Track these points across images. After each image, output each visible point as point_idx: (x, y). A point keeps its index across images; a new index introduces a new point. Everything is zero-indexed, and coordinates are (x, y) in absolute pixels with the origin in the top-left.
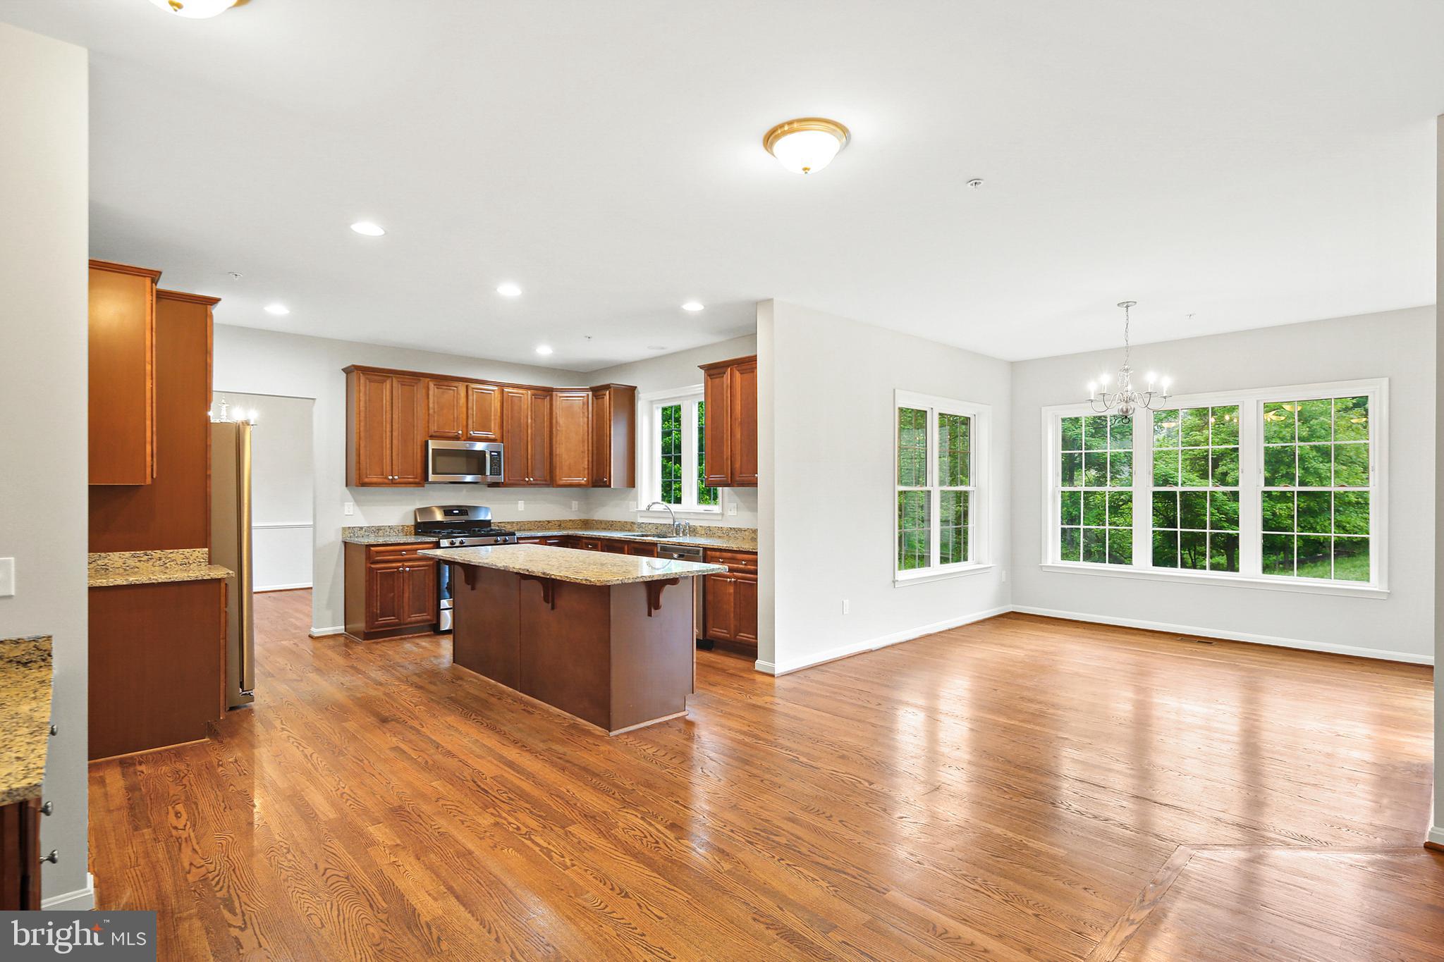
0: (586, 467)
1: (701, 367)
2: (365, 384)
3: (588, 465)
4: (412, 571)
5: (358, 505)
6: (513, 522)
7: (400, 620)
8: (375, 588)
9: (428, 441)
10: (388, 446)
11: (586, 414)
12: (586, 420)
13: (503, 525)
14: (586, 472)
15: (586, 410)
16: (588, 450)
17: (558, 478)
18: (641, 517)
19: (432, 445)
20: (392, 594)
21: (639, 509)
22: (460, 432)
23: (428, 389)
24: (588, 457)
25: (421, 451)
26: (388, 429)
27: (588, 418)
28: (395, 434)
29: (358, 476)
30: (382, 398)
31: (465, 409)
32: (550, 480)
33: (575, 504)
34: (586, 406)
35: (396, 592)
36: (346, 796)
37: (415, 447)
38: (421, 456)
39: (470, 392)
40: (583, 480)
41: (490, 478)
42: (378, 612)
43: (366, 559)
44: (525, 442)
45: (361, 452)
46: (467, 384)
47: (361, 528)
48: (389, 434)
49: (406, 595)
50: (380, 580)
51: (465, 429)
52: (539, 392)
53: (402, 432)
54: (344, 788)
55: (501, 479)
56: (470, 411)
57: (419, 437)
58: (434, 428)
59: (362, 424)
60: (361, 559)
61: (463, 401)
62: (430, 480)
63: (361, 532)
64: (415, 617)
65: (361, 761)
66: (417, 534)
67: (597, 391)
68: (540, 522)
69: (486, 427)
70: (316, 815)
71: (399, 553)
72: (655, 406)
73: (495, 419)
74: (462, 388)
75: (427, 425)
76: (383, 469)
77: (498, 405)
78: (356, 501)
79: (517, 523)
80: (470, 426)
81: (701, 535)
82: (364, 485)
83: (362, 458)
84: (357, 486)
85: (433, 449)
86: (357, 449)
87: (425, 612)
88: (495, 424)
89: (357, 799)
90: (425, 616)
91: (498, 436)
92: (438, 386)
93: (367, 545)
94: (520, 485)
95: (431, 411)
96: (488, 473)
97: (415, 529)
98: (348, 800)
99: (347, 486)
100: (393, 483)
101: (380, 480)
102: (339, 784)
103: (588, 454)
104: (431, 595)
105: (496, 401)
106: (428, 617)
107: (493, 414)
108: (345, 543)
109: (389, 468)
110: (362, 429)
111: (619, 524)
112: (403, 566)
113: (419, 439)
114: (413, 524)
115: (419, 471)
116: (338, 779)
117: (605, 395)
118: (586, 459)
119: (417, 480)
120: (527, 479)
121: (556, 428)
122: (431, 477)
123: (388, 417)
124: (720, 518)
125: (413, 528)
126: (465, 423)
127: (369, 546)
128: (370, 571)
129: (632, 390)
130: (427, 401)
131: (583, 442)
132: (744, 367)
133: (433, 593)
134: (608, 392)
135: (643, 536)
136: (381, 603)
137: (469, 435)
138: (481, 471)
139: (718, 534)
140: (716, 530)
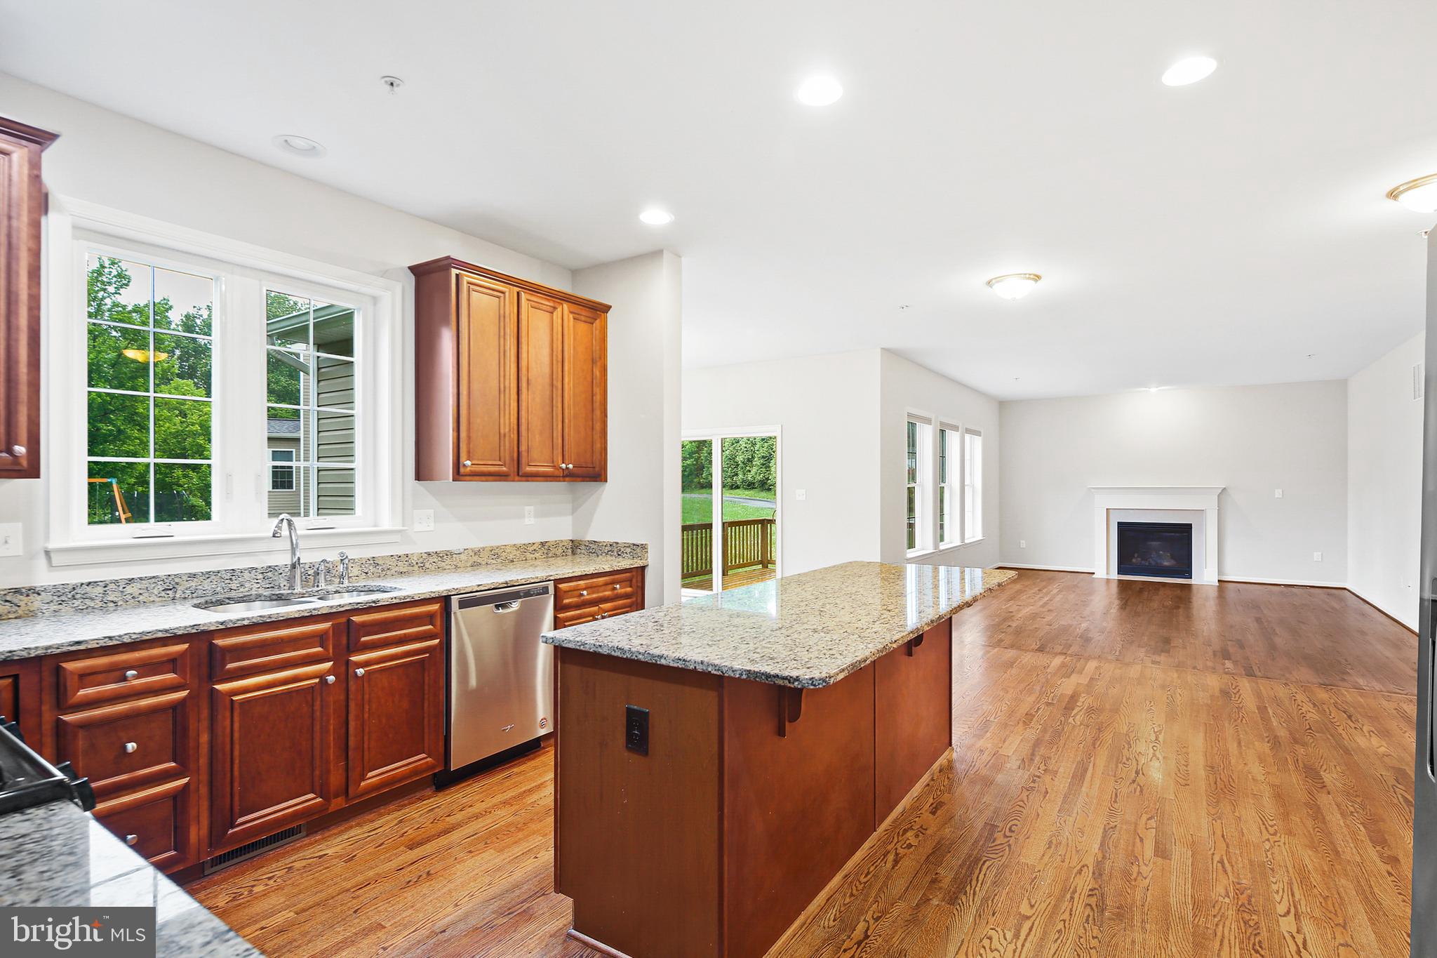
36: (1271, 830)
54: (1268, 840)
65: (1221, 862)
70: (1314, 829)
89: (1260, 822)
98: (1272, 826)
102: (1272, 847)
116: (1269, 854)
139: (397, 569)
140: (393, 562)
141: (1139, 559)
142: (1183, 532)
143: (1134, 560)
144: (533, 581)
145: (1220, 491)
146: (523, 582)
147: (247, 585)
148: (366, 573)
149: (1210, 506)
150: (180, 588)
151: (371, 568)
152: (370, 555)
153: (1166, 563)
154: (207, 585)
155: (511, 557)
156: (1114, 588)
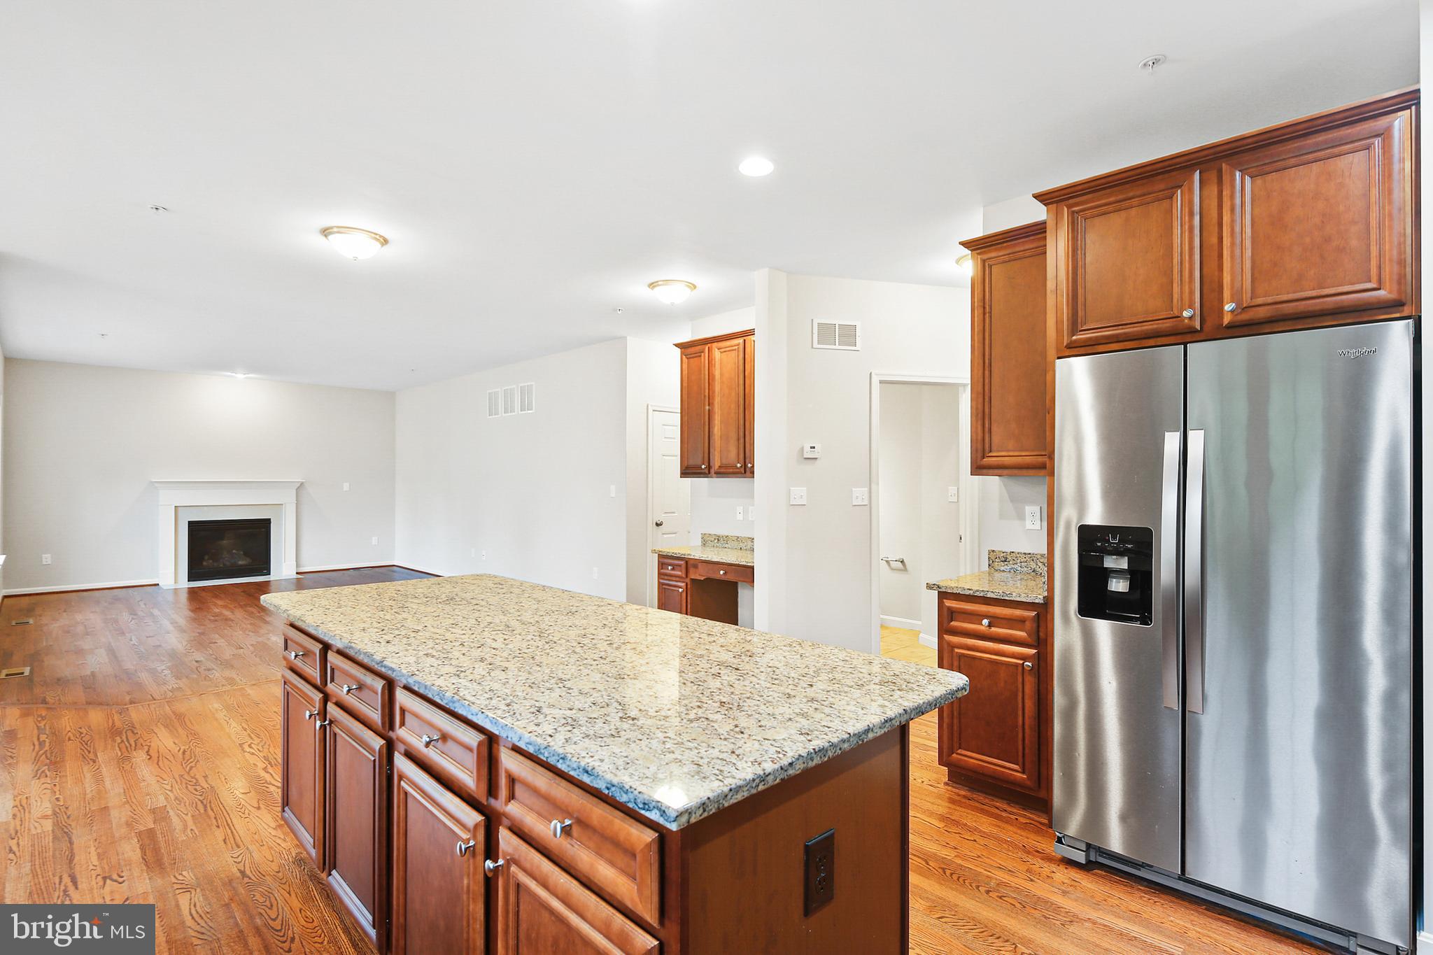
141: (211, 561)
142: (262, 528)
143: (205, 563)
145: (299, 485)
149: (288, 499)
153: (240, 563)
156: (184, 597)
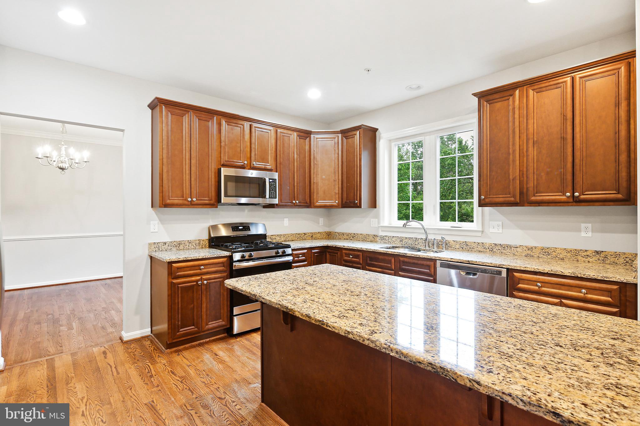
0: (337, 192)
1: (474, 95)
2: (167, 116)
3: (339, 191)
4: (210, 283)
5: (162, 224)
6: (281, 235)
7: (199, 329)
8: (177, 301)
9: (221, 168)
10: (188, 172)
11: (337, 151)
12: (337, 155)
13: (274, 237)
14: (337, 196)
15: (337, 148)
16: (338, 179)
17: (315, 201)
18: (382, 231)
19: (224, 172)
20: (192, 306)
21: (381, 225)
22: (246, 162)
23: (219, 124)
24: (339, 185)
25: (215, 177)
26: (188, 157)
27: (338, 154)
28: (193, 161)
29: (161, 199)
30: (182, 130)
31: (249, 144)
32: (308, 203)
33: (321, 220)
34: (337, 145)
35: (195, 303)
37: (210, 174)
38: (215, 181)
39: (253, 130)
40: (335, 202)
41: (268, 201)
42: (180, 323)
43: (168, 275)
44: (292, 172)
45: (164, 177)
46: (250, 123)
47: (165, 243)
48: (188, 161)
49: (204, 305)
50: (181, 293)
51: (249, 161)
52: (302, 134)
53: (199, 160)
55: (276, 201)
56: (253, 146)
57: (213, 166)
58: (224, 158)
59: (165, 151)
60: (163, 273)
61: (247, 137)
62: (222, 202)
63: (165, 246)
64: (213, 324)
66: (211, 246)
67: (346, 133)
68: (299, 234)
69: (264, 159)
71: (197, 268)
72: (393, 144)
73: (271, 153)
74: (247, 125)
75: (220, 155)
76: (183, 192)
77: (273, 142)
78: (160, 220)
79: (284, 235)
80: (253, 158)
81: (455, 249)
82: (166, 206)
83: (165, 182)
84: (160, 207)
85: (225, 176)
86: (160, 174)
87: (220, 319)
88: (271, 158)
90: (221, 322)
91: (274, 168)
92: (228, 123)
93: (168, 262)
94: (287, 206)
95: (223, 144)
96: (267, 196)
97: (209, 243)
99: (152, 207)
100: (192, 205)
101: (181, 202)
103: (338, 182)
104: (226, 302)
105: (272, 139)
106: (224, 323)
107: (270, 149)
108: (151, 257)
109: (188, 192)
110: (165, 156)
111: (360, 236)
112: (201, 279)
113: (213, 167)
114: (208, 238)
115: (213, 193)
117: (356, 134)
118: (337, 186)
119: (212, 202)
120: (294, 202)
121: (314, 162)
122: (223, 199)
123: (187, 146)
124: (480, 234)
125: (207, 242)
126: (249, 155)
127: (170, 263)
128: (172, 286)
129: (375, 130)
130: (220, 135)
131: (335, 173)
132: (536, 87)
133: (227, 301)
134: (358, 132)
135: (393, 247)
136: (182, 314)
137: (252, 165)
138: (262, 195)
139: (477, 249)
140: (475, 245)
144: (488, 265)
146: (480, 263)
147: (420, 244)
148: (463, 248)
150: (403, 241)
151: (465, 246)
152: (464, 241)
154: (410, 242)
155: (561, 256)
